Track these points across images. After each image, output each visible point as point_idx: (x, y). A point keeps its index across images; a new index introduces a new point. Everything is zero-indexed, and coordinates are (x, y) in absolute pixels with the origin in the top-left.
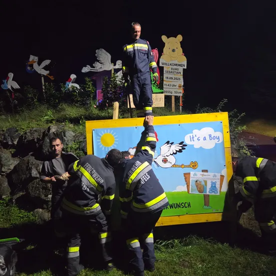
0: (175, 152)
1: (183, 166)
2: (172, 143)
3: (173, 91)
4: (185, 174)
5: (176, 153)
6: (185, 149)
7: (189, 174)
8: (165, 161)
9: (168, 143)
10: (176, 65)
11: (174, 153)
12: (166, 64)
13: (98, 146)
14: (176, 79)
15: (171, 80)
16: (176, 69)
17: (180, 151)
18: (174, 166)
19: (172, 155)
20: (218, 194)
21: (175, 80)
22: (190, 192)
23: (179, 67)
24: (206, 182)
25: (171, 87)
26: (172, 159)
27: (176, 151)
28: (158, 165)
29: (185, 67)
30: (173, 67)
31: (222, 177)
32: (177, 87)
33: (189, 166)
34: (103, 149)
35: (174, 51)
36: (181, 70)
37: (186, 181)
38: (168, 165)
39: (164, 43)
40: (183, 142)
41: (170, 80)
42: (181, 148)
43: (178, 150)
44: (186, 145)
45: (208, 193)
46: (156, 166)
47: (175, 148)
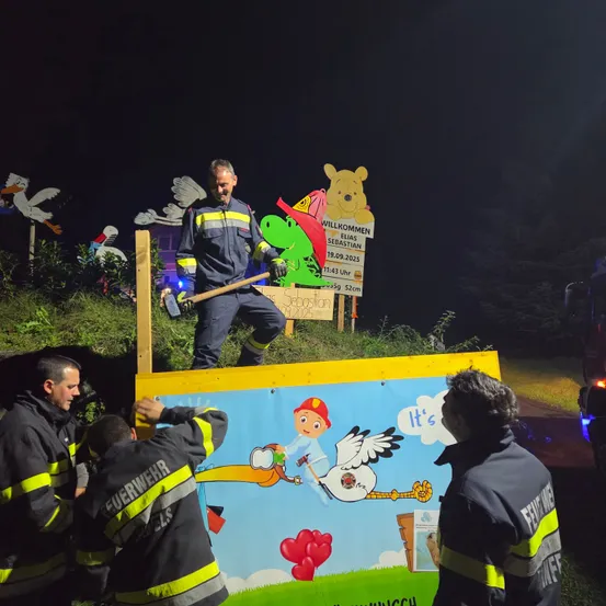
0: (373, 456)
1: (395, 496)
2: (366, 433)
3: (342, 283)
4: (400, 518)
5: (375, 461)
6: (397, 447)
7: (411, 516)
8: (348, 481)
9: (355, 431)
10: (351, 228)
11: (370, 460)
12: (330, 224)
14: (350, 258)
15: (338, 260)
16: (351, 238)
17: (387, 453)
19: (366, 464)
21: (349, 261)
22: (415, 569)
23: (358, 234)
25: (339, 275)
27: (378, 453)
28: (330, 495)
29: (371, 236)
30: (344, 232)
32: (352, 276)
33: (409, 495)
35: (348, 198)
36: (361, 239)
37: (403, 537)
38: (356, 493)
39: (330, 181)
40: (392, 430)
41: (335, 259)
42: (389, 445)
43: (382, 450)
44: (400, 438)
46: (324, 495)
47: (375, 444)
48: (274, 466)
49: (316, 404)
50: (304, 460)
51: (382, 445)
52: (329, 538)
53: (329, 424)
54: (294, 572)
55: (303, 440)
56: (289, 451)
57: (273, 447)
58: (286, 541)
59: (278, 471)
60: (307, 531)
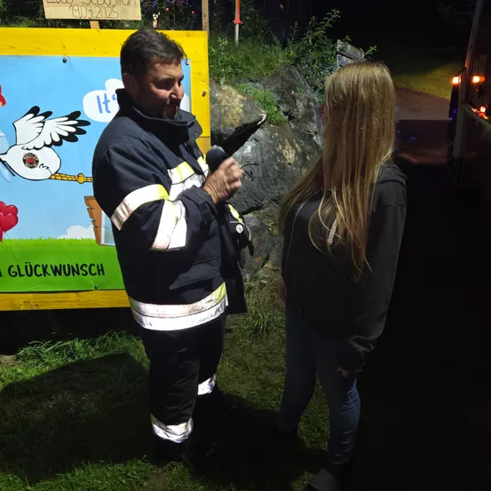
0: (57, 139)
1: (82, 180)
2: (47, 115)
4: (87, 199)
5: (59, 144)
6: (83, 132)
9: (35, 111)
11: (54, 143)
17: (72, 138)
18: (57, 175)
19: (49, 146)
22: (103, 242)
27: (60, 136)
37: (91, 216)
40: (77, 114)
42: (73, 130)
43: (66, 134)
44: (87, 123)
47: (57, 127)
51: (67, 129)
52: (14, 210)
53: (3, 101)
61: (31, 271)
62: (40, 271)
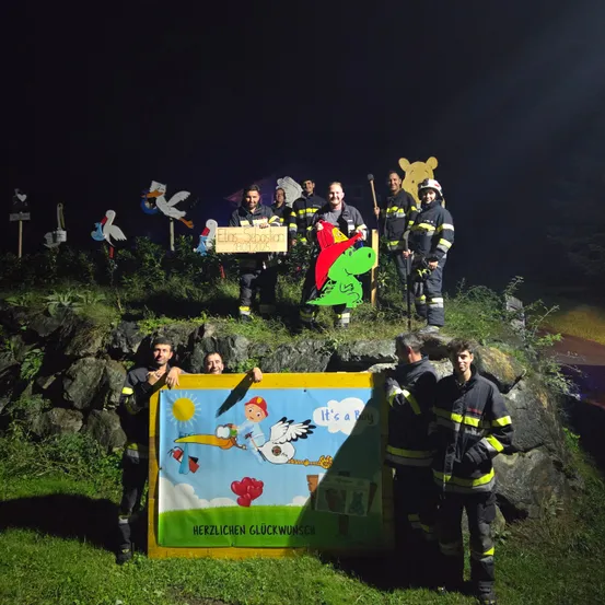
0: (294, 437)
1: (307, 463)
2: (291, 422)
4: (309, 477)
5: (296, 440)
6: (311, 432)
7: (317, 476)
8: (277, 451)
9: (284, 420)
11: (292, 439)
13: (168, 419)
17: (304, 436)
18: (292, 461)
19: (289, 442)
20: (365, 515)
22: (316, 509)
24: (344, 493)
26: (288, 449)
27: (298, 436)
28: (264, 458)
31: (373, 486)
33: (316, 464)
34: (176, 424)
38: (281, 459)
40: (309, 421)
42: (305, 431)
43: (301, 434)
44: (314, 427)
45: (346, 513)
46: (260, 458)
47: (296, 429)
48: (230, 437)
49: (259, 401)
50: (249, 436)
51: (301, 430)
52: (261, 484)
53: (267, 414)
54: (239, 501)
55: (249, 423)
56: (240, 429)
57: (230, 426)
58: (235, 483)
59: (232, 440)
60: (248, 479)
61: (265, 530)
62: (271, 530)
